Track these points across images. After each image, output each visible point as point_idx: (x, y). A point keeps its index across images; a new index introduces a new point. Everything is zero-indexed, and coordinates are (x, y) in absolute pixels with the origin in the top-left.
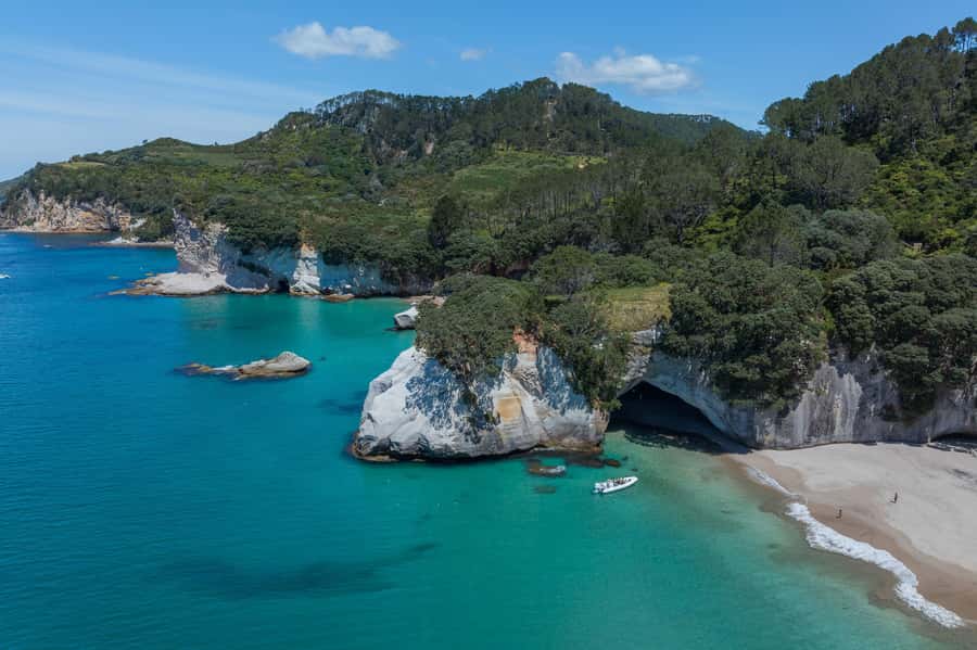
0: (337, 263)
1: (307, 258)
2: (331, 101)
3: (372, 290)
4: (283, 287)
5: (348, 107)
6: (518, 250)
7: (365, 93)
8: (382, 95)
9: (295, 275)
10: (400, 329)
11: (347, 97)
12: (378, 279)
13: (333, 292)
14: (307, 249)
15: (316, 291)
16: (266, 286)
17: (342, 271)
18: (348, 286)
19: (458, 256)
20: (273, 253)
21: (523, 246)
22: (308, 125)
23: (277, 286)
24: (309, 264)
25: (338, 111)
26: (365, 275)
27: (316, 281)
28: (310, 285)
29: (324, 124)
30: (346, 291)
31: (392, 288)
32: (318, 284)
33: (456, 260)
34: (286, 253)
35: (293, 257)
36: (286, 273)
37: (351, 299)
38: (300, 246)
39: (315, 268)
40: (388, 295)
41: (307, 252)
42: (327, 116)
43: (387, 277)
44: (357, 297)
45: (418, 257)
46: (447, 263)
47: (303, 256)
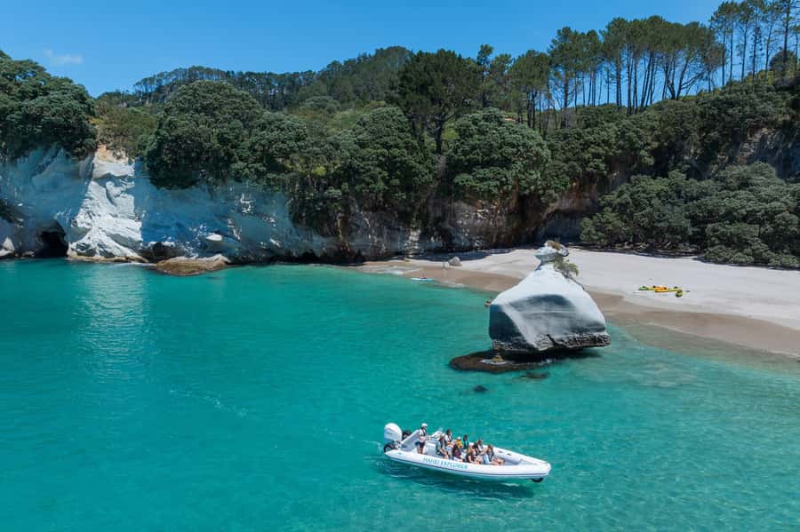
0: (186, 182)
1: (109, 177)
2: (151, 80)
3: (270, 249)
4: (53, 244)
5: (171, 87)
6: (587, 162)
7: (190, 70)
8: (209, 72)
9: (81, 219)
10: (525, 359)
11: (170, 74)
12: (288, 222)
13: (175, 252)
14: (109, 155)
15: (130, 253)
16: (8, 243)
17: (196, 203)
18: (215, 237)
19: (487, 164)
20: (23, 164)
21: (596, 156)
22: (125, 104)
23: (35, 242)
24: (115, 191)
25: (159, 90)
26: (256, 213)
27: (132, 229)
28: (116, 238)
29: (143, 103)
30: (207, 249)
31: (319, 243)
32: (138, 237)
33: (481, 172)
34: (57, 166)
35: (75, 175)
36: (58, 215)
37: (219, 267)
38: (93, 149)
39: (131, 198)
40: (308, 258)
41: (109, 162)
42: (147, 96)
43: (309, 214)
44: (236, 262)
45: (390, 165)
46: (462, 178)
47: (98, 172)
